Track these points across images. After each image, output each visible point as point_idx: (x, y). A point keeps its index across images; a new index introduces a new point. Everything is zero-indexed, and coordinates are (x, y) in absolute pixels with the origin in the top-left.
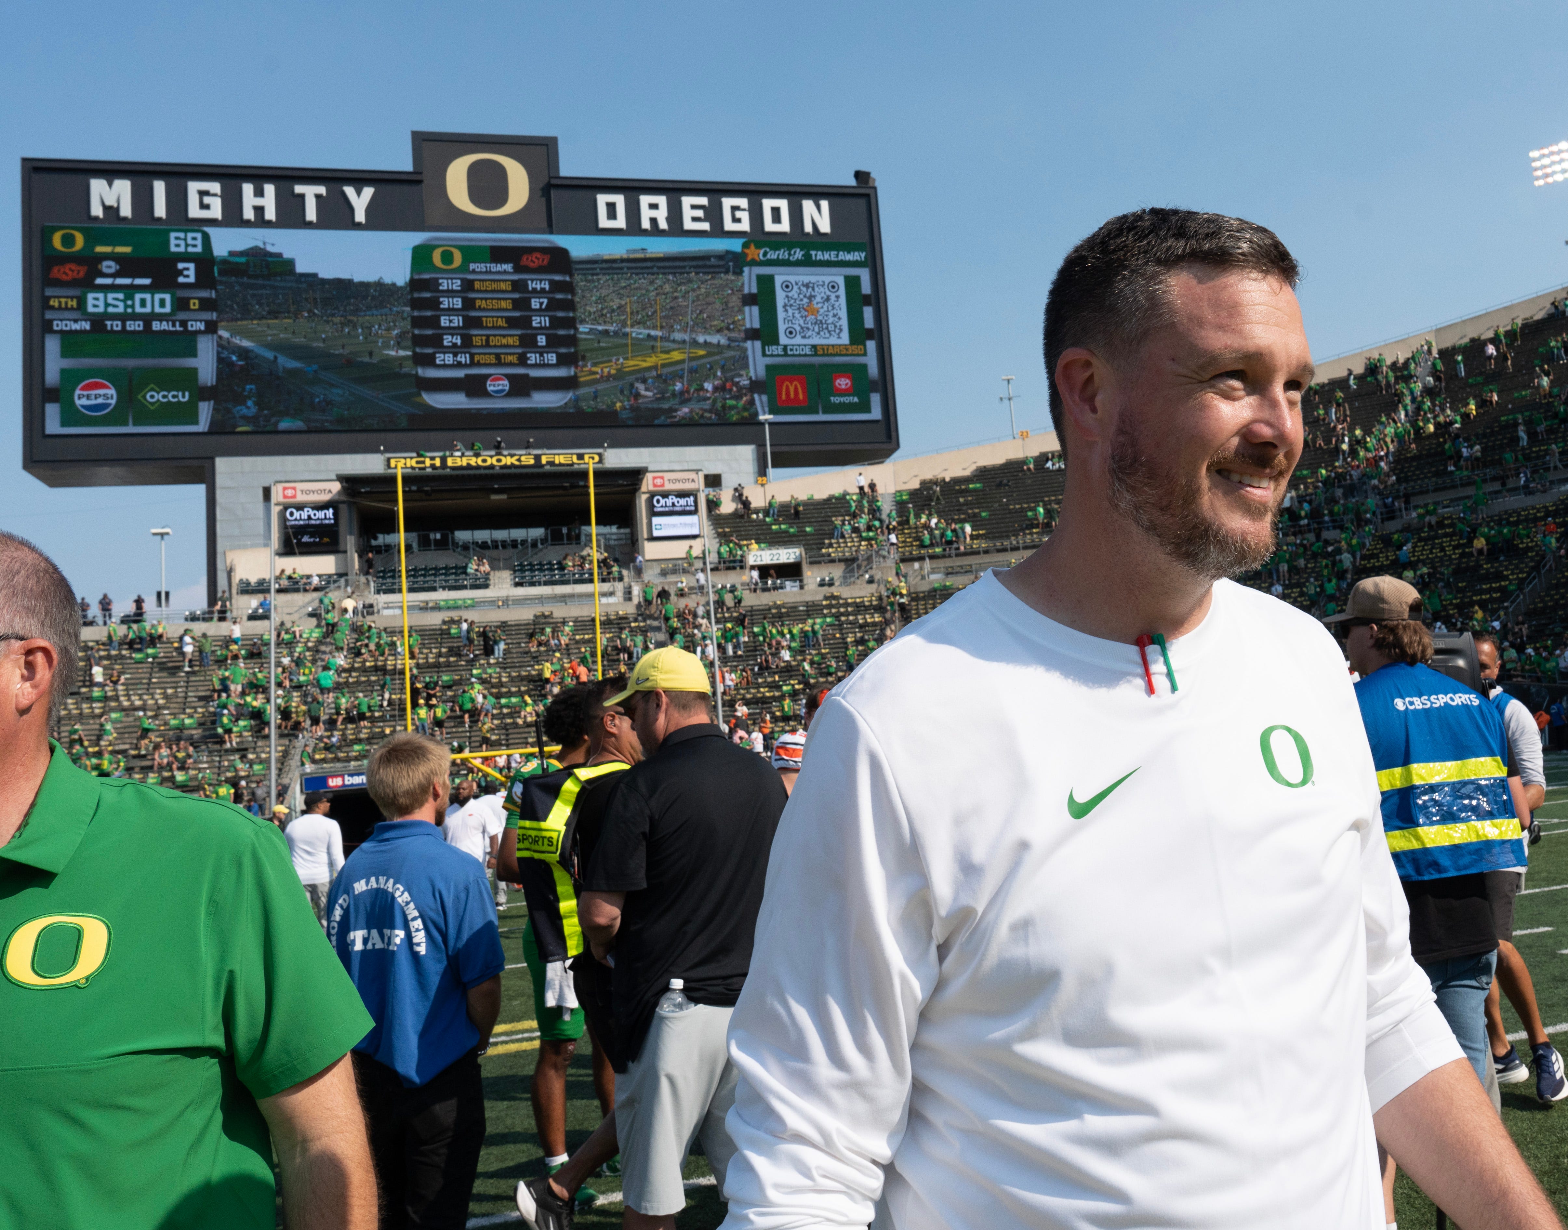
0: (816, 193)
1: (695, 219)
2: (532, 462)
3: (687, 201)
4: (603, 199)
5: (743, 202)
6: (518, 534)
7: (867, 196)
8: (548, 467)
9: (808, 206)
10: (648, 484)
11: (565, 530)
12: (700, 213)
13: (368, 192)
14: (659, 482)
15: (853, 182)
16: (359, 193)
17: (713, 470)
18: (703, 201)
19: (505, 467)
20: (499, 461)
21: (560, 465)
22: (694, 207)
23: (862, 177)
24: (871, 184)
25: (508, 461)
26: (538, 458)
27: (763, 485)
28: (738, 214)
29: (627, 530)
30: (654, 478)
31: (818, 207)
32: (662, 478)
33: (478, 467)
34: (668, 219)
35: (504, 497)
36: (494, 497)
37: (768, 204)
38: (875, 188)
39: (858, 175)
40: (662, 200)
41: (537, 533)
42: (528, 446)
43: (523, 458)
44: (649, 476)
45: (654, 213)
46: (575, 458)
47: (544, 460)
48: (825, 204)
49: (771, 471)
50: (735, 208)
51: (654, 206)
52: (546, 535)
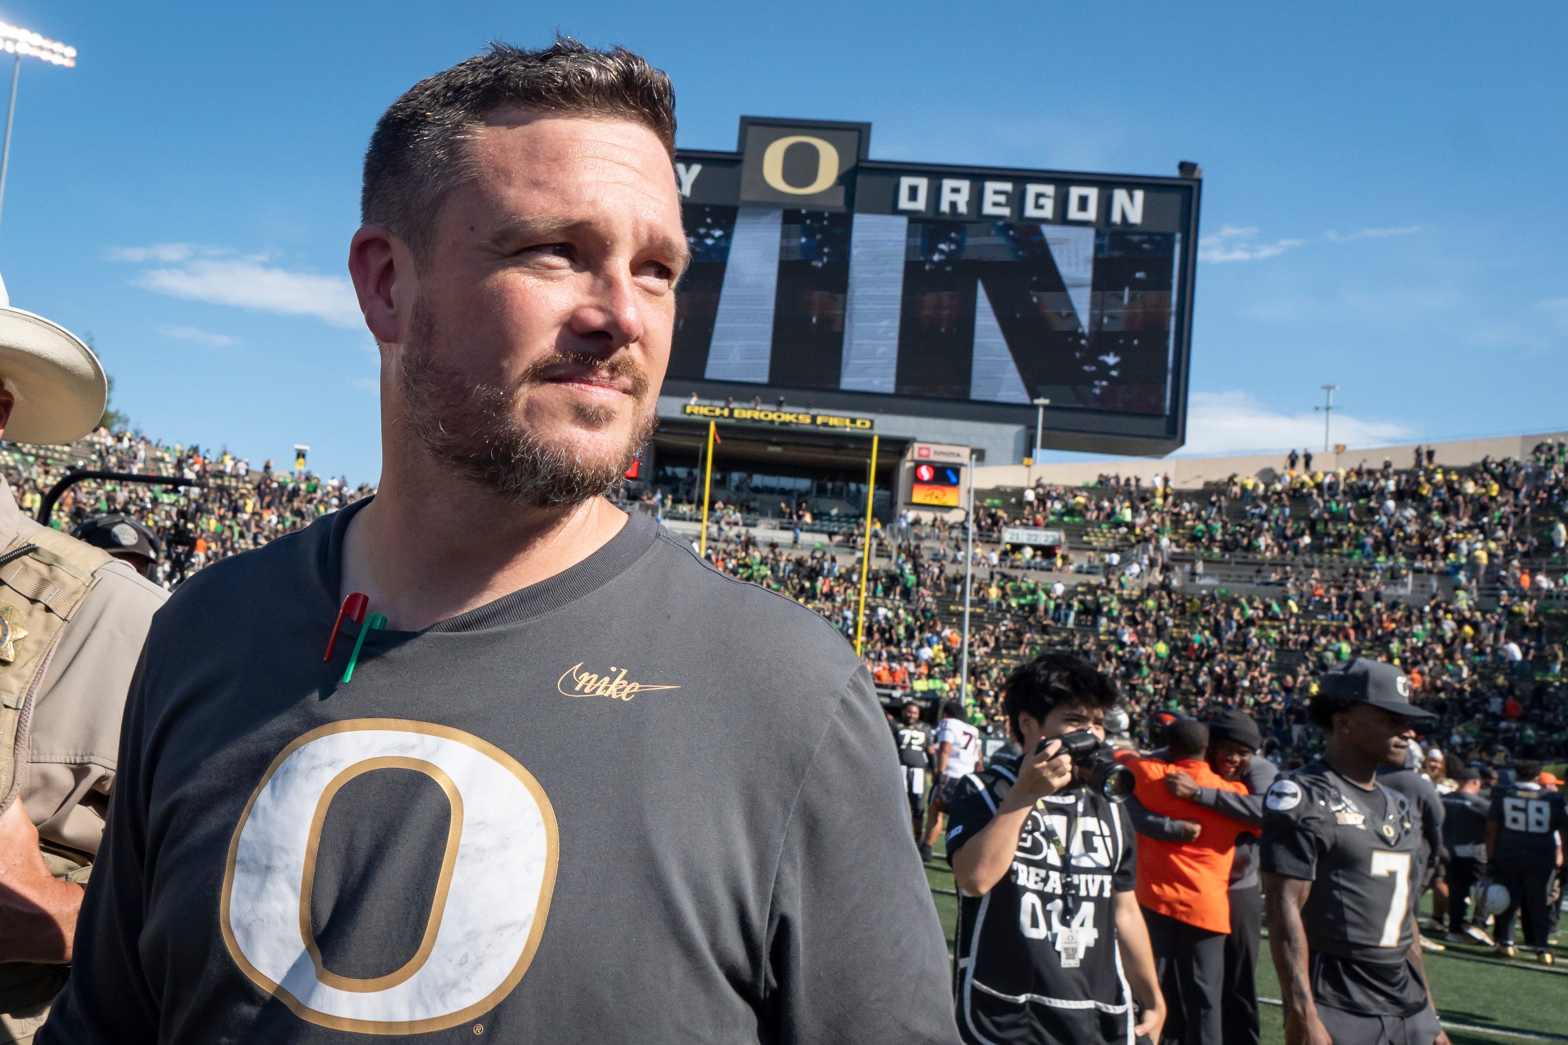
0: (1130, 183)
1: (996, 204)
2: (808, 421)
3: (990, 187)
4: (906, 182)
5: (1049, 190)
6: (787, 482)
7: (1190, 188)
8: (822, 429)
9: (1120, 196)
10: (914, 453)
11: (830, 485)
12: (1002, 199)
13: (696, 169)
14: (924, 452)
15: (1175, 172)
16: (688, 169)
17: (978, 445)
18: (1008, 187)
19: (783, 423)
20: (779, 417)
21: (834, 426)
22: (996, 192)
23: (1187, 167)
24: (1196, 175)
25: (787, 418)
26: (814, 418)
27: (1028, 466)
28: (1042, 201)
29: (887, 493)
30: (920, 449)
31: (1131, 197)
32: (928, 449)
33: (760, 421)
34: (969, 204)
35: (778, 449)
36: (772, 449)
37: (1075, 192)
38: (1199, 181)
39: (1183, 166)
40: (965, 185)
41: (804, 484)
42: (808, 406)
43: (801, 417)
44: (916, 446)
45: (954, 197)
46: (848, 422)
47: (819, 420)
48: (1139, 195)
49: (1038, 452)
50: (1039, 196)
51: (956, 190)
52: (812, 487)
